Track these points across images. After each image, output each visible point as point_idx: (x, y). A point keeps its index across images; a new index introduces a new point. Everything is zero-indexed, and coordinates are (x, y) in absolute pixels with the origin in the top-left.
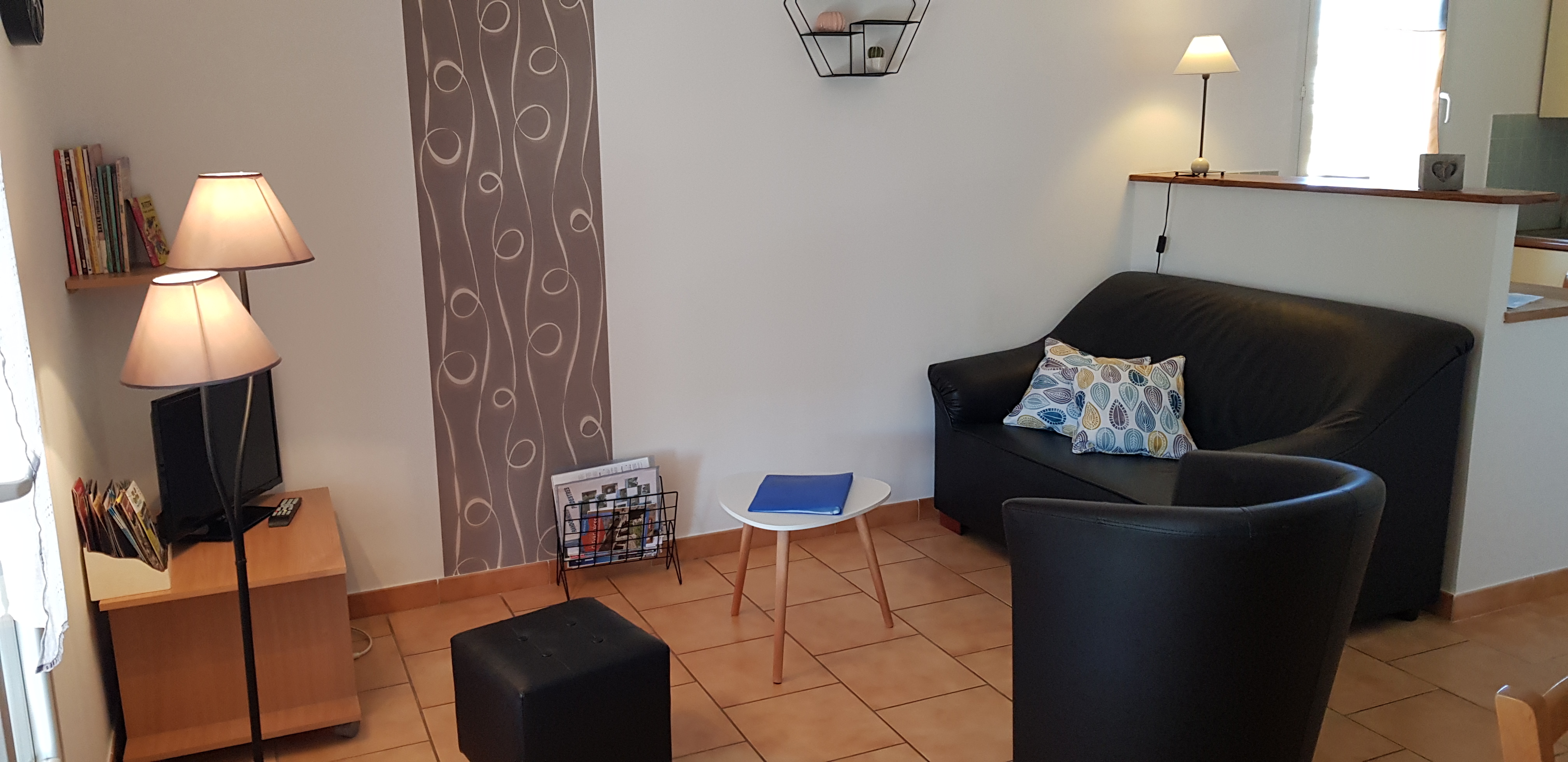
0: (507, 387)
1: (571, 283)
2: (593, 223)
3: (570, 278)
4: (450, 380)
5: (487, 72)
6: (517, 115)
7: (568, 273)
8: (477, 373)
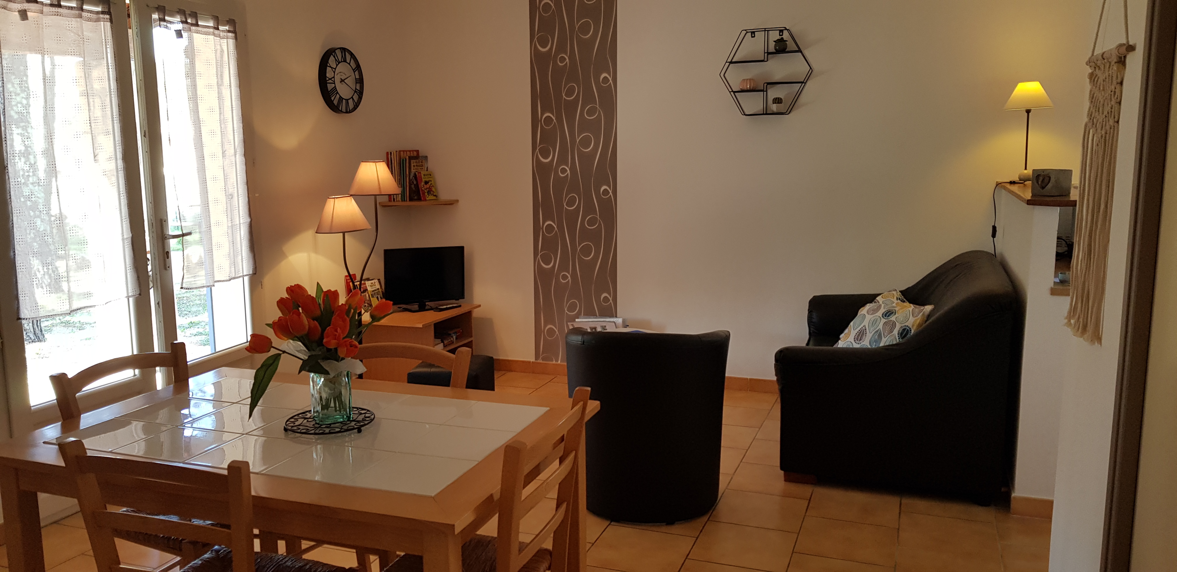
0: (567, 272)
1: (600, 224)
2: (612, 194)
3: (599, 221)
4: (542, 266)
5: (566, 119)
6: (578, 138)
7: (599, 218)
8: (554, 264)
